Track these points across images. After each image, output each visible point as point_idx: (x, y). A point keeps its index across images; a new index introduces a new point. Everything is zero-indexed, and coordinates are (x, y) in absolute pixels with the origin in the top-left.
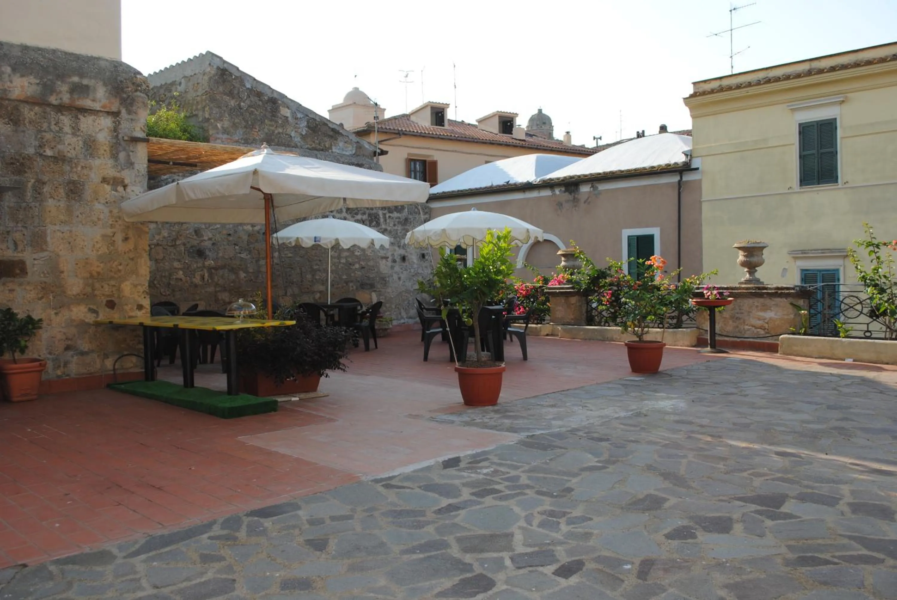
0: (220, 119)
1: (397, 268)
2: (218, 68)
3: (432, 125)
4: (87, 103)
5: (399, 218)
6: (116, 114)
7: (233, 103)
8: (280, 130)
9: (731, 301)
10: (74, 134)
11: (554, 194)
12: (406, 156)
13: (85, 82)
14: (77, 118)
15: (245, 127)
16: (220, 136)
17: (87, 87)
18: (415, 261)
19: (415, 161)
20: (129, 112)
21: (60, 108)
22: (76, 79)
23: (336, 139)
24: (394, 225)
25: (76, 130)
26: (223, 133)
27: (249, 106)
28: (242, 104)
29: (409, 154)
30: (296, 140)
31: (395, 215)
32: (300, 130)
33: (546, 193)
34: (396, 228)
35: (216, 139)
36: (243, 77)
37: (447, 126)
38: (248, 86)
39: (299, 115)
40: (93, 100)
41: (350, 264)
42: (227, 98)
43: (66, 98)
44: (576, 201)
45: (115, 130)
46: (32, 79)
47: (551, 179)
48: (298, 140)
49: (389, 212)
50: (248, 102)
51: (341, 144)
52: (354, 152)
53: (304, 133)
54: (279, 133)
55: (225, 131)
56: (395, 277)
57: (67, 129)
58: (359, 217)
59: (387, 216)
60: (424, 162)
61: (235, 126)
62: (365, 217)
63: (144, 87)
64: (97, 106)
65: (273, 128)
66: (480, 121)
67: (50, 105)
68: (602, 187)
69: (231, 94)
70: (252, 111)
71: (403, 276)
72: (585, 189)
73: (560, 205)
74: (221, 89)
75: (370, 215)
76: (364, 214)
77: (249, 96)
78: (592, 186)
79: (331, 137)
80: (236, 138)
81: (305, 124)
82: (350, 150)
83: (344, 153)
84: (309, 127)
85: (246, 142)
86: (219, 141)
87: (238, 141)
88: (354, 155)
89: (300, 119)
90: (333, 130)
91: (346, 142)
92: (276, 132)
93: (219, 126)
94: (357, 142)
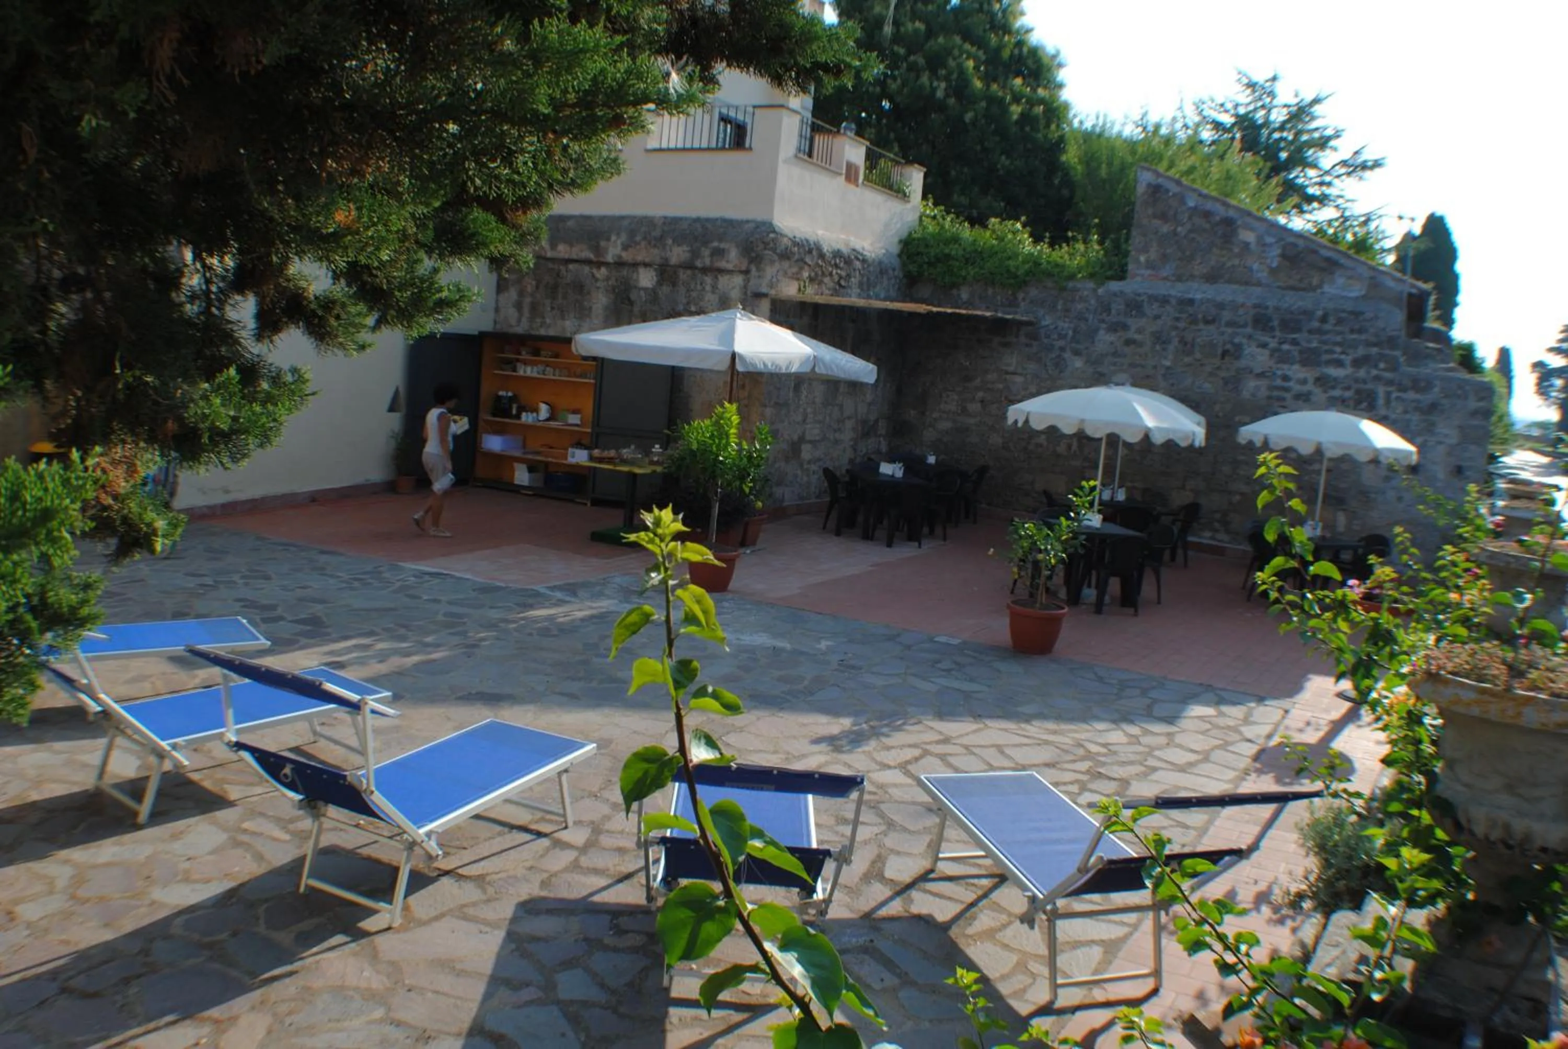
0: (1145, 250)
2: (1151, 184)
4: (723, 264)
5: (1418, 401)
6: (747, 272)
7: (1165, 229)
8: (1236, 262)
10: (713, 292)
13: (722, 246)
14: (716, 277)
15: (1180, 259)
16: (1143, 272)
17: (723, 250)
18: (1441, 475)
20: (758, 269)
21: (705, 270)
22: (715, 244)
23: (1332, 273)
24: (1406, 412)
25: (714, 288)
26: (1147, 268)
27: (1190, 231)
28: (1179, 229)
30: (1260, 275)
31: (1411, 395)
32: (1268, 261)
34: (1408, 416)
35: (1134, 275)
36: (1183, 194)
38: (1191, 203)
39: (1269, 240)
40: (728, 262)
41: (1305, 462)
42: (1157, 222)
43: (707, 261)
45: (745, 287)
46: (685, 248)
48: (1263, 275)
49: (1400, 390)
50: (1188, 226)
51: (1341, 281)
52: (1363, 293)
53: (1274, 265)
54: (1233, 266)
55: (1150, 265)
56: (1391, 495)
57: (708, 288)
58: (1337, 393)
59: (1394, 395)
61: (1165, 258)
62: (1348, 394)
63: (772, 245)
64: (730, 266)
65: (1224, 259)
67: (696, 268)
69: (1164, 217)
70: (1193, 239)
71: (1408, 496)
75: (1358, 392)
76: (1348, 388)
77: (1190, 218)
79: (1323, 270)
80: (1163, 274)
81: (1279, 251)
82: (1357, 290)
83: (1345, 294)
84: (1283, 256)
85: (1179, 279)
86: (1139, 279)
87: (1165, 279)
88: (1363, 297)
89: (1271, 245)
90: (1328, 260)
91: (1350, 278)
92: (1229, 264)
93: (1142, 259)
94: (1372, 278)
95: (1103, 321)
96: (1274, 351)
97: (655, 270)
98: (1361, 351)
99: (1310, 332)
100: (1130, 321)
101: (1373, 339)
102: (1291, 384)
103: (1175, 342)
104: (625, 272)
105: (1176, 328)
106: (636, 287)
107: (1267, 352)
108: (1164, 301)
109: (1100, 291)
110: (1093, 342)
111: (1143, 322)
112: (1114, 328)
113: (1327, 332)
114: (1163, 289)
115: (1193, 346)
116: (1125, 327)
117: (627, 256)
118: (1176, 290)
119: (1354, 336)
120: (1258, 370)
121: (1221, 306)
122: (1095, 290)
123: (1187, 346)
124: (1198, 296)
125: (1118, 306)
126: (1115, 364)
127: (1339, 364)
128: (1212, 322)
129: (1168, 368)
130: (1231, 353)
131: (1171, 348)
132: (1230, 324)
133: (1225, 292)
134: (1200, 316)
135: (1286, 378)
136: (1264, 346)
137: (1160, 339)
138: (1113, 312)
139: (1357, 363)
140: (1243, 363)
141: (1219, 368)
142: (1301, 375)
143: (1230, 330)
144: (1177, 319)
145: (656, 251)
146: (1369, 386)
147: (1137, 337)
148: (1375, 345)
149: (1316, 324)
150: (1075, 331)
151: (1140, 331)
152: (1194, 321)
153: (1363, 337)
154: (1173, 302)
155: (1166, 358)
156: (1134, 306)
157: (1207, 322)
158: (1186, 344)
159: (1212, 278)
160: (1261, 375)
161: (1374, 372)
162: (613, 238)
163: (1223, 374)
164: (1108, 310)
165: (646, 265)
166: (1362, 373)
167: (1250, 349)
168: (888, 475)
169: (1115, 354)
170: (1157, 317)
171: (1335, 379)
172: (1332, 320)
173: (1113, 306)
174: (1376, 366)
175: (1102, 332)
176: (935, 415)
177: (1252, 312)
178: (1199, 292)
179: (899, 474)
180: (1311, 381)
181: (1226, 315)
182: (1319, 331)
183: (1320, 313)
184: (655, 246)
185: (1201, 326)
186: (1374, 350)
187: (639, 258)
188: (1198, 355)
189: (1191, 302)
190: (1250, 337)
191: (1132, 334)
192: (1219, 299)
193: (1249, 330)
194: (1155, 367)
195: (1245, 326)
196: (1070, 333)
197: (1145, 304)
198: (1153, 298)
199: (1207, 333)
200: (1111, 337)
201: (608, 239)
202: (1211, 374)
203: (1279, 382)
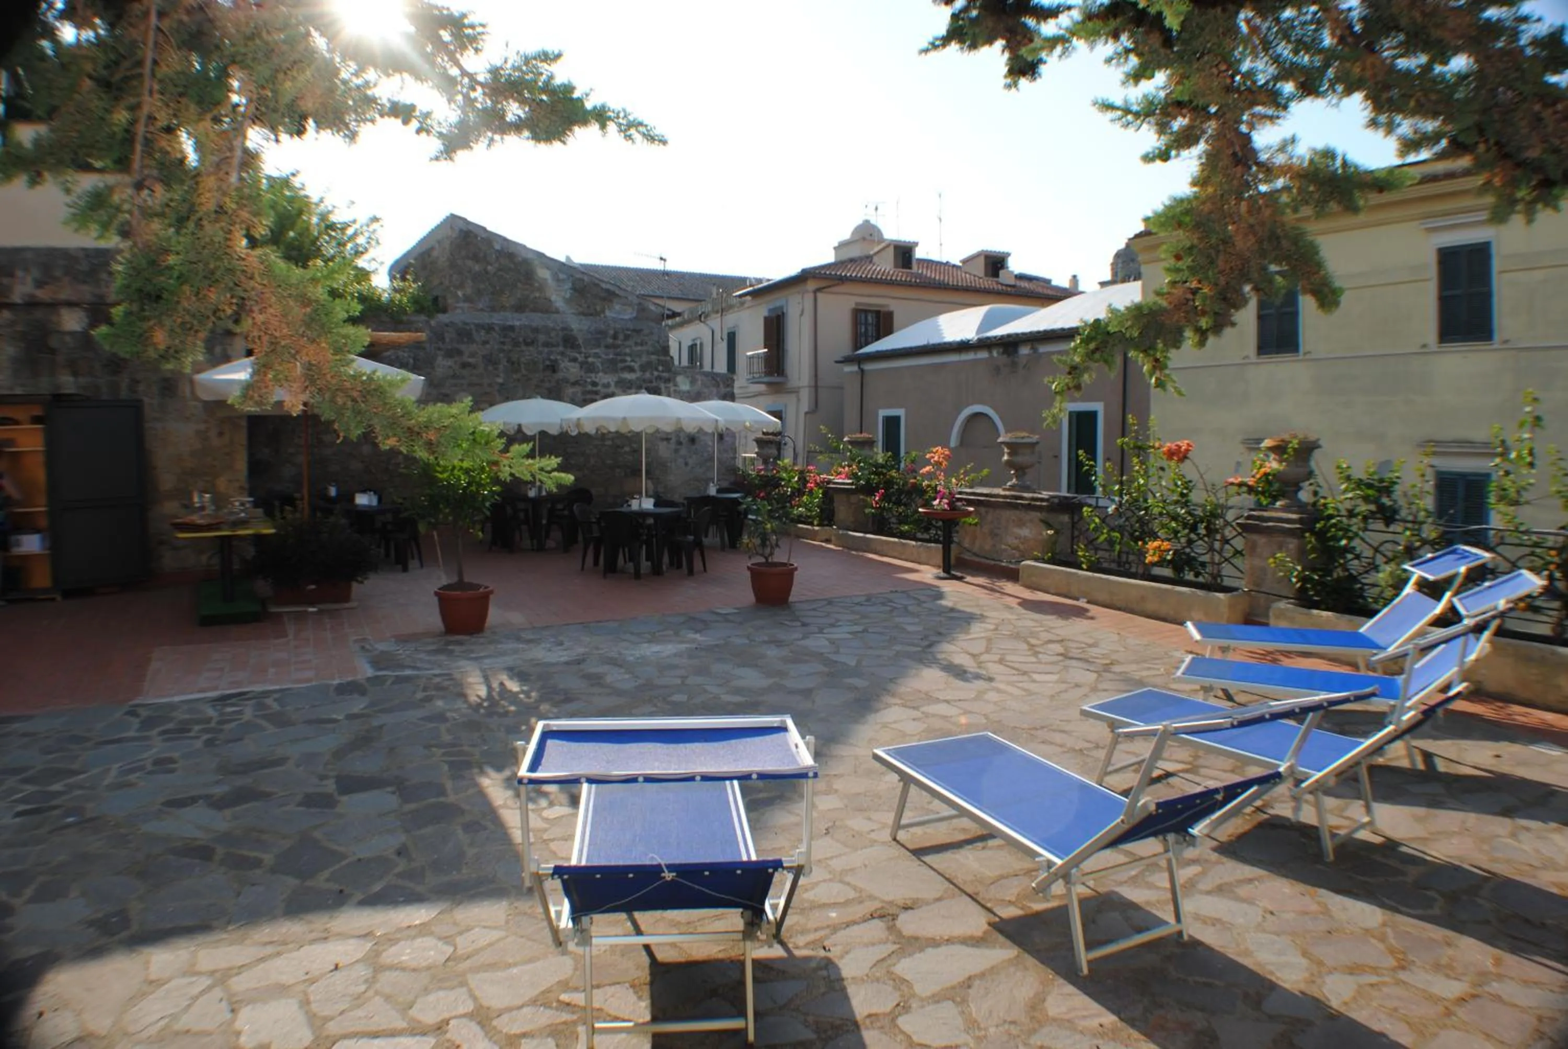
0: (461, 286)
1: (683, 451)
2: (461, 231)
3: (896, 266)
7: (477, 268)
8: (538, 294)
9: (971, 512)
11: (991, 357)
12: (853, 306)
15: (493, 293)
16: (461, 305)
19: (866, 312)
23: (611, 301)
26: (465, 301)
27: (500, 270)
28: (489, 267)
29: (857, 304)
30: (558, 304)
32: (564, 293)
33: (983, 355)
35: (456, 308)
36: (490, 238)
37: (915, 268)
38: (497, 247)
39: (562, 276)
41: (618, 448)
42: (470, 263)
44: (1014, 365)
47: (988, 338)
48: (562, 304)
50: (497, 265)
51: (617, 307)
52: (634, 315)
53: (568, 296)
54: (535, 298)
55: (467, 299)
56: (680, 462)
60: (878, 313)
61: (479, 293)
65: (527, 292)
66: (965, 262)
68: (1043, 349)
69: (475, 258)
70: (501, 276)
71: (690, 461)
72: (1024, 351)
73: (997, 370)
74: (463, 253)
77: (497, 259)
78: (1032, 348)
79: (604, 299)
80: (481, 306)
81: (570, 285)
82: (628, 314)
83: (621, 317)
84: (574, 289)
85: (493, 309)
86: (459, 311)
87: (482, 310)
88: (635, 318)
89: (563, 280)
90: (608, 291)
91: (624, 305)
92: (532, 296)
93: (460, 293)
94: (640, 304)
95: (439, 349)
96: (582, 365)
97: (86, 310)
98: (644, 359)
99: (607, 347)
100: (463, 347)
101: (651, 349)
102: (599, 388)
103: (504, 362)
104: (39, 314)
105: (503, 351)
106: (58, 332)
107: (577, 365)
108: (489, 328)
109: (433, 323)
110: (433, 368)
111: (473, 347)
112: (449, 354)
113: (618, 346)
114: (486, 318)
115: (519, 364)
116: (460, 353)
117: (42, 294)
118: (497, 319)
119: (639, 348)
120: (572, 379)
121: (536, 330)
122: (427, 322)
123: (514, 366)
124: (517, 323)
125: (449, 335)
126: (455, 385)
127: (631, 370)
128: (532, 343)
129: (502, 384)
130: (553, 368)
131: (501, 367)
132: (547, 344)
133: (537, 319)
134: (521, 339)
135: (594, 384)
136: (574, 360)
137: (490, 360)
138: (447, 340)
139: (643, 368)
140: (560, 375)
141: (542, 381)
142: (605, 381)
143: (546, 350)
144: (503, 343)
145: (85, 288)
146: (654, 384)
147: (470, 360)
148: (653, 354)
149: (610, 341)
150: (414, 359)
151: (472, 355)
152: (516, 344)
153: (644, 348)
154: (497, 328)
155: (498, 376)
156: (465, 334)
157: (527, 344)
158: (513, 363)
159: (520, 308)
160: (575, 383)
161: (656, 373)
162: (20, 273)
163: (547, 385)
164: (442, 339)
165: (70, 304)
166: (648, 375)
167: (564, 364)
168: (364, 506)
169: (454, 376)
170: (485, 343)
171: (630, 381)
172: (621, 337)
173: (446, 335)
174: (657, 369)
175: (440, 358)
176: (291, 450)
177: (561, 333)
178: (517, 320)
179: (375, 502)
180: (613, 384)
181: (542, 338)
182: (614, 346)
183: (611, 332)
184: (84, 282)
185: (524, 348)
186: (654, 357)
187: (63, 296)
188: (524, 372)
189: (512, 328)
190: (562, 354)
191: (466, 359)
192: (534, 324)
193: (561, 349)
194: (490, 385)
195: (557, 345)
196: (411, 361)
197: (474, 332)
198: (479, 327)
199: (529, 353)
200: (450, 362)
201: (11, 275)
202: (537, 386)
203: (590, 387)
